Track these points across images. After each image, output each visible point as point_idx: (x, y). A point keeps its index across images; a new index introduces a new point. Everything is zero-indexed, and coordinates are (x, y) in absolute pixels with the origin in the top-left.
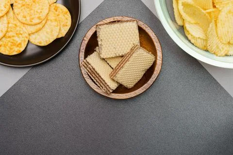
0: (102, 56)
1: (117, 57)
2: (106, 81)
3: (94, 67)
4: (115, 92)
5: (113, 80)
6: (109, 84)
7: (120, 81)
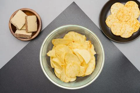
0: (19, 29)
1: (24, 25)
2: (27, 35)
3: (19, 34)
4: (32, 36)
5: (28, 32)
6: (28, 35)
7: (31, 31)
